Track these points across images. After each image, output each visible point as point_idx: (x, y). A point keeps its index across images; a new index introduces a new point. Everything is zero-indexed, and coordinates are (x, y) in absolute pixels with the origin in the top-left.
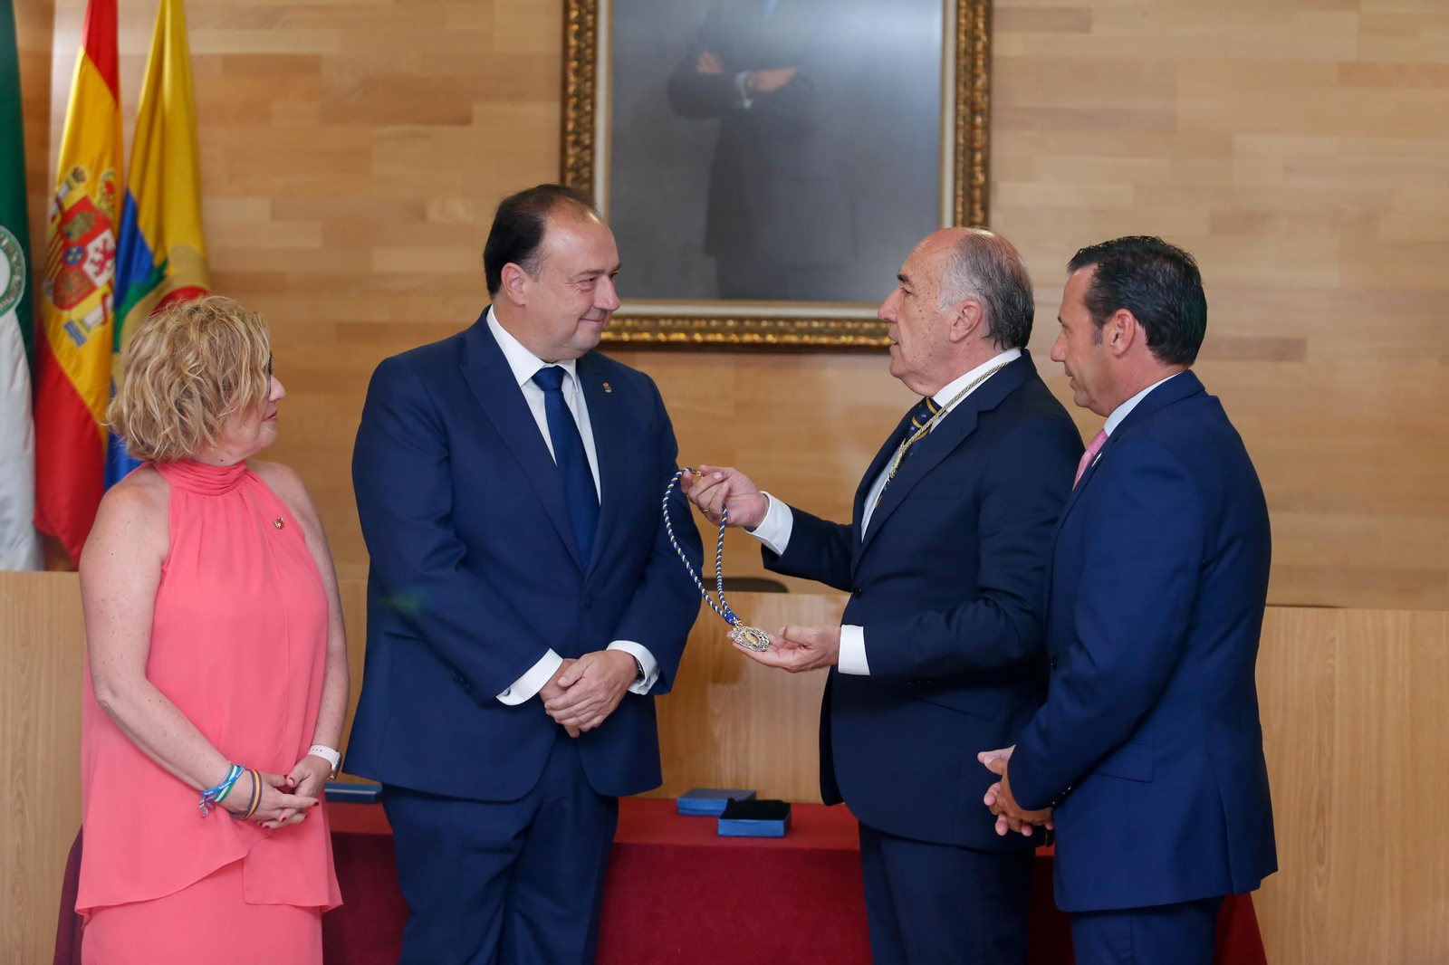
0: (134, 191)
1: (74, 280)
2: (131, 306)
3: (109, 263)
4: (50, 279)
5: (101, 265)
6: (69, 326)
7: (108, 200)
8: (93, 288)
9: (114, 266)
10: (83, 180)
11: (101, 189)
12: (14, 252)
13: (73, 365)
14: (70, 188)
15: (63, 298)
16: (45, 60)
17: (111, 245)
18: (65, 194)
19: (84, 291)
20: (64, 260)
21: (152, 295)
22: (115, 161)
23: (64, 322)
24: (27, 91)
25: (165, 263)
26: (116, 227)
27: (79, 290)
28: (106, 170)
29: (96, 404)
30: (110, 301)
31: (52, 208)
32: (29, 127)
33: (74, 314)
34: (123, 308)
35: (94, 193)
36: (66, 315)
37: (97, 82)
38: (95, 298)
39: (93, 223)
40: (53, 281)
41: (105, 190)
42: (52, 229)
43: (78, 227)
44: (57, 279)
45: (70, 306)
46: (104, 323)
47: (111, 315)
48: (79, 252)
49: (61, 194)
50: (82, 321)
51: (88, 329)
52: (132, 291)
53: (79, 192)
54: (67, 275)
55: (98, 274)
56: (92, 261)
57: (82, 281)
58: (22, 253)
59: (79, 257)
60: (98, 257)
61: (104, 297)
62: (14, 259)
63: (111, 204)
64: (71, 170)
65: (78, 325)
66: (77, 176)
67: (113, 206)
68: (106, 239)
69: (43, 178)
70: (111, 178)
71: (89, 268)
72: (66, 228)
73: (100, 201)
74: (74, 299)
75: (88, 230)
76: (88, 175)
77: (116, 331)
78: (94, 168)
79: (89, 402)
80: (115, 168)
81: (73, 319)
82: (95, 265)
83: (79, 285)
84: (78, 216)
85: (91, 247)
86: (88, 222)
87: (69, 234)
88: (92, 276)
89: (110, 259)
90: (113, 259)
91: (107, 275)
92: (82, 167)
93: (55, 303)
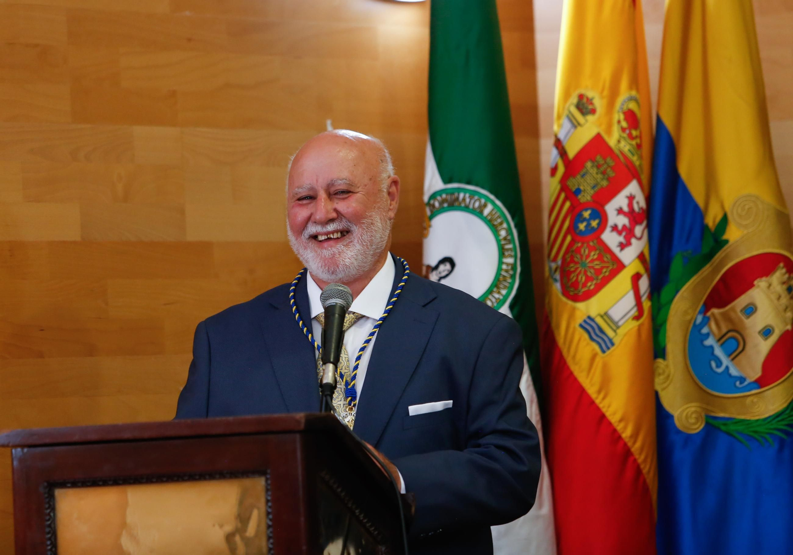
0: (668, 122)
1: (590, 257)
3: (639, 230)
5: (628, 233)
6: (588, 324)
7: (631, 137)
8: (621, 266)
9: (646, 233)
11: (619, 122)
12: (501, 224)
13: (597, 379)
14: (575, 124)
15: (575, 285)
17: (640, 202)
18: (568, 133)
19: (606, 272)
20: (573, 230)
21: (706, 269)
22: (638, 80)
23: (580, 318)
26: (645, 177)
27: (598, 272)
28: (625, 92)
29: (635, 435)
30: (644, 284)
31: (549, 156)
32: (508, 39)
33: (594, 307)
34: (666, 293)
35: (609, 130)
36: (581, 306)
38: (622, 281)
39: (612, 174)
40: (559, 262)
41: (624, 124)
43: (590, 181)
44: (564, 258)
45: (588, 295)
46: (637, 318)
47: (646, 304)
48: (593, 217)
49: (561, 136)
50: (606, 316)
51: (616, 326)
52: (677, 266)
53: (589, 129)
54: (578, 251)
55: (622, 246)
57: (600, 258)
58: (512, 224)
59: (594, 224)
60: (622, 221)
61: (636, 278)
62: (503, 233)
63: (634, 142)
64: (574, 100)
65: (599, 321)
66: (584, 106)
67: (639, 146)
68: (632, 194)
69: (532, 110)
70: (632, 106)
71: (611, 239)
72: (572, 183)
73: (619, 141)
74: (591, 285)
75: (605, 183)
76: (599, 104)
77: (657, 328)
78: (606, 93)
79: (626, 433)
80: (638, 90)
81: (593, 314)
82: (620, 233)
83: (597, 265)
84: (589, 164)
85: (611, 208)
86: (604, 173)
87: (578, 191)
88: (616, 250)
89: (640, 223)
90: (645, 223)
91: (638, 246)
92: (590, 94)
93: (566, 293)
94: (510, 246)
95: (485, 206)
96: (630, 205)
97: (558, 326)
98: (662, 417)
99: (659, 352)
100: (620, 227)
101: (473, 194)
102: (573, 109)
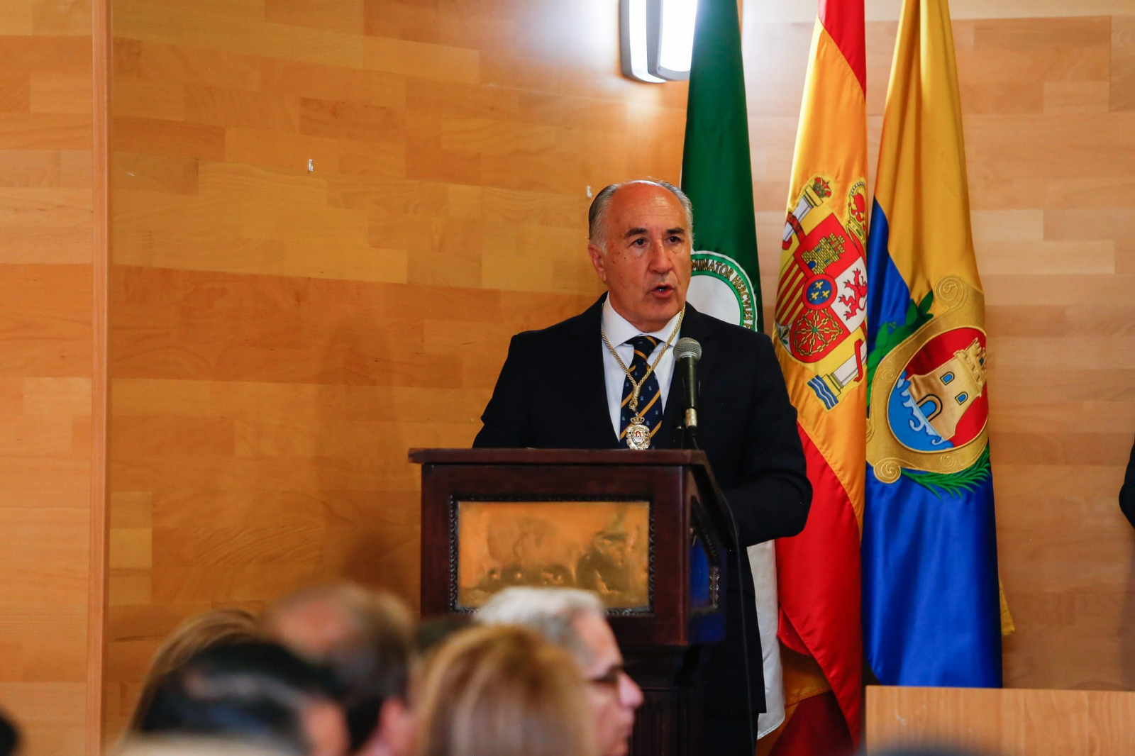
0: (883, 206)
1: (820, 326)
2: (881, 359)
3: (862, 301)
4: (785, 324)
5: (854, 304)
6: (816, 383)
8: (847, 333)
9: (867, 305)
11: (850, 205)
12: (744, 289)
13: (822, 431)
14: (811, 204)
15: (806, 347)
17: (863, 277)
19: (833, 338)
20: (806, 298)
23: (808, 377)
25: (930, 296)
28: (855, 179)
29: (851, 483)
33: (822, 368)
37: (840, 64)
38: (848, 346)
39: (842, 251)
40: (790, 325)
41: (854, 207)
43: (823, 256)
44: (795, 322)
45: (817, 357)
46: (857, 380)
47: (865, 368)
48: (825, 287)
49: (797, 214)
50: (832, 376)
51: (840, 386)
53: (824, 209)
54: (809, 317)
55: (848, 315)
57: (829, 325)
58: (752, 290)
59: (826, 294)
60: (849, 293)
61: (859, 343)
62: (745, 297)
64: (811, 182)
65: (827, 380)
66: (820, 188)
67: (865, 227)
68: (857, 269)
70: (861, 191)
71: (839, 308)
72: (806, 257)
73: (849, 222)
74: (820, 349)
75: (836, 259)
76: (833, 187)
78: (840, 178)
79: (845, 481)
80: (864, 176)
81: (821, 374)
82: (847, 304)
83: (826, 330)
84: (823, 241)
85: (840, 281)
86: (835, 249)
87: (812, 264)
88: (843, 318)
89: (864, 296)
90: (867, 296)
91: (861, 316)
92: (826, 178)
93: (795, 353)
94: (750, 309)
95: (731, 272)
96: (856, 279)
100: (847, 299)
101: (721, 261)
102: (810, 191)
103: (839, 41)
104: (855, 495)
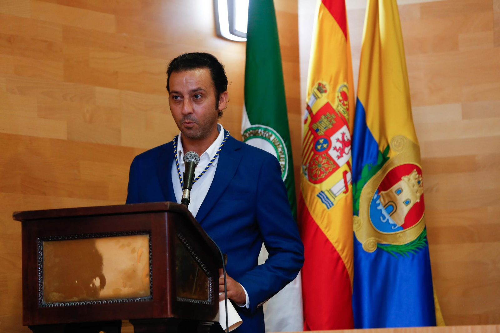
0: (362, 100)
1: (323, 162)
2: (365, 183)
3: (347, 150)
4: (305, 164)
5: (342, 151)
6: (321, 195)
7: (344, 104)
8: (337, 167)
9: (350, 151)
10: (326, 91)
11: (338, 97)
12: (279, 145)
13: (325, 221)
14: (316, 97)
15: (315, 176)
16: (294, 19)
17: (348, 137)
18: (313, 102)
19: (330, 170)
20: (315, 149)
21: (379, 172)
22: (348, 76)
23: (317, 192)
24: (283, 41)
25: (388, 148)
26: (351, 124)
27: (327, 169)
28: (341, 83)
29: (343, 250)
30: (349, 176)
32: (286, 66)
33: (324, 186)
34: (360, 183)
35: (333, 100)
36: (318, 186)
37: (331, 23)
38: (338, 174)
39: (334, 122)
40: (308, 165)
41: (341, 98)
42: (304, 128)
43: (324, 125)
44: (310, 163)
45: (321, 181)
46: (345, 192)
47: (350, 186)
48: (324, 142)
49: (310, 104)
50: (330, 191)
51: (335, 196)
52: (365, 171)
53: (323, 100)
54: (317, 159)
55: (339, 157)
56: (335, 148)
57: (328, 163)
58: (284, 145)
59: (325, 146)
60: (339, 145)
61: (345, 173)
62: (280, 150)
63: (345, 107)
64: (316, 86)
65: (327, 193)
66: (321, 89)
67: (348, 109)
68: (344, 132)
69: (298, 101)
70: (345, 89)
71: (333, 153)
72: (314, 126)
73: (338, 106)
74: (323, 176)
75: (331, 126)
76: (328, 87)
77: (355, 200)
78: (332, 82)
79: (339, 248)
80: (348, 82)
81: (324, 190)
82: (337, 151)
83: (326, 166)
84: (323, 117)
85: (333, 139)
86: (330, 121)
87: (318, 130)
88: (335, 159)
89: (348, 146)
90: (350, 147)
91: (347, 157)
92: (324, 83)
93: (310, 180)
94: (283, 156)
95: (271, 136)
96: (343, 137)
97: (306, 196)
98: (356, 245)
99: (356, 212)
100: (338, 148)
101: (265, 130)
102: (316, 91)
103: (330, 9)
104: (346, 257)
